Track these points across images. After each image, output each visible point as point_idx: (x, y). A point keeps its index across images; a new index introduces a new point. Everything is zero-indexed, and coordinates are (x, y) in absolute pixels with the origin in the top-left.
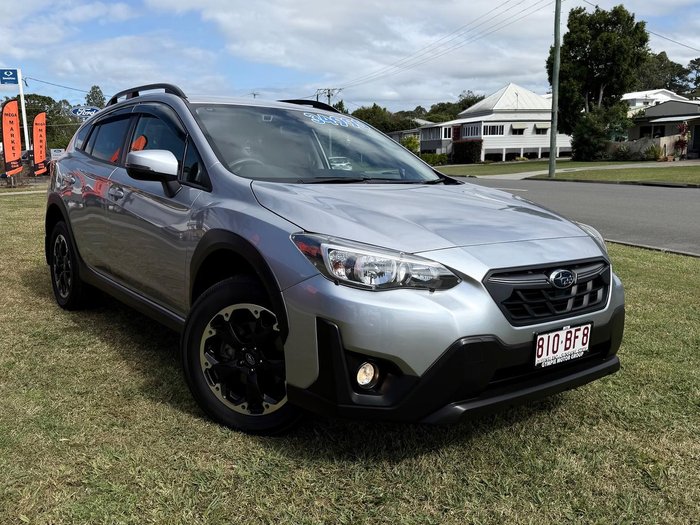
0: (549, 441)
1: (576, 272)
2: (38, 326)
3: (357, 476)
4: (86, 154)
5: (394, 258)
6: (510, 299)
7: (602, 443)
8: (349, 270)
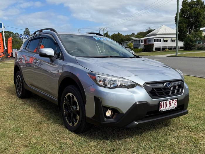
0: (166, 134)
1: (172, 83)
2: (12, 103)
3: (108, 144)
4: (26, 50)
5: (117, 79)
6: (151, 91)
7: (182, 135)
8: (104, 83)
